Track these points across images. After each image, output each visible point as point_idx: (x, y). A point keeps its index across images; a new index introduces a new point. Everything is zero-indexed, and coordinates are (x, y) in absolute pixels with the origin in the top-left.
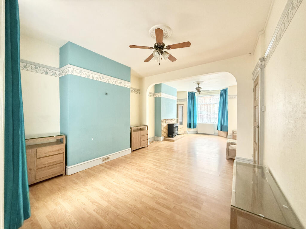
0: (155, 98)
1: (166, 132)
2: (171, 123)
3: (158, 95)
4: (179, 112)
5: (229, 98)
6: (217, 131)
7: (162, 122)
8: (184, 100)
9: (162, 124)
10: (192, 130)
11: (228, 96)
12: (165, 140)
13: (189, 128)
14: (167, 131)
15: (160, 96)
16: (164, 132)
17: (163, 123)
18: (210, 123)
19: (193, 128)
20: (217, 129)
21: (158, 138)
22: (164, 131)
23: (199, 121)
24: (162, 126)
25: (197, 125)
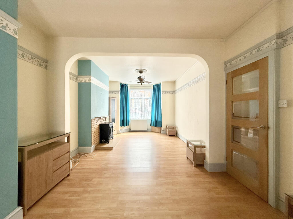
0: (79, 83)
1: (97, 136)
2: (103, 122)
3: (84, 79)
4: (111, 107)
5: (162, 94)
6: (150, 127)
7: (92, 123)
8: (116, 92)
9: (92, 125)
10: (125, 128)
11: (161, 92)
12: (96, 149)
13: (122, 126)
14: (99, 135)
15: (89, 80)
16: (95, 137)
17: (94, 124)
18: (143, 119)
19: (126, 126)
20: (151, 125)
21: (86, 149)
22: (96, 135)
23: (131, 117)
24: (92, 129)
25: (130, 121)
